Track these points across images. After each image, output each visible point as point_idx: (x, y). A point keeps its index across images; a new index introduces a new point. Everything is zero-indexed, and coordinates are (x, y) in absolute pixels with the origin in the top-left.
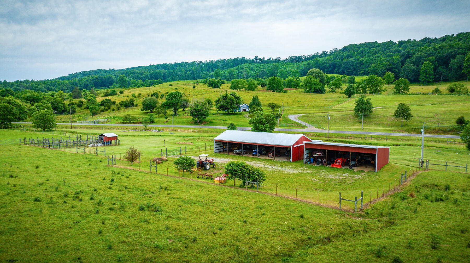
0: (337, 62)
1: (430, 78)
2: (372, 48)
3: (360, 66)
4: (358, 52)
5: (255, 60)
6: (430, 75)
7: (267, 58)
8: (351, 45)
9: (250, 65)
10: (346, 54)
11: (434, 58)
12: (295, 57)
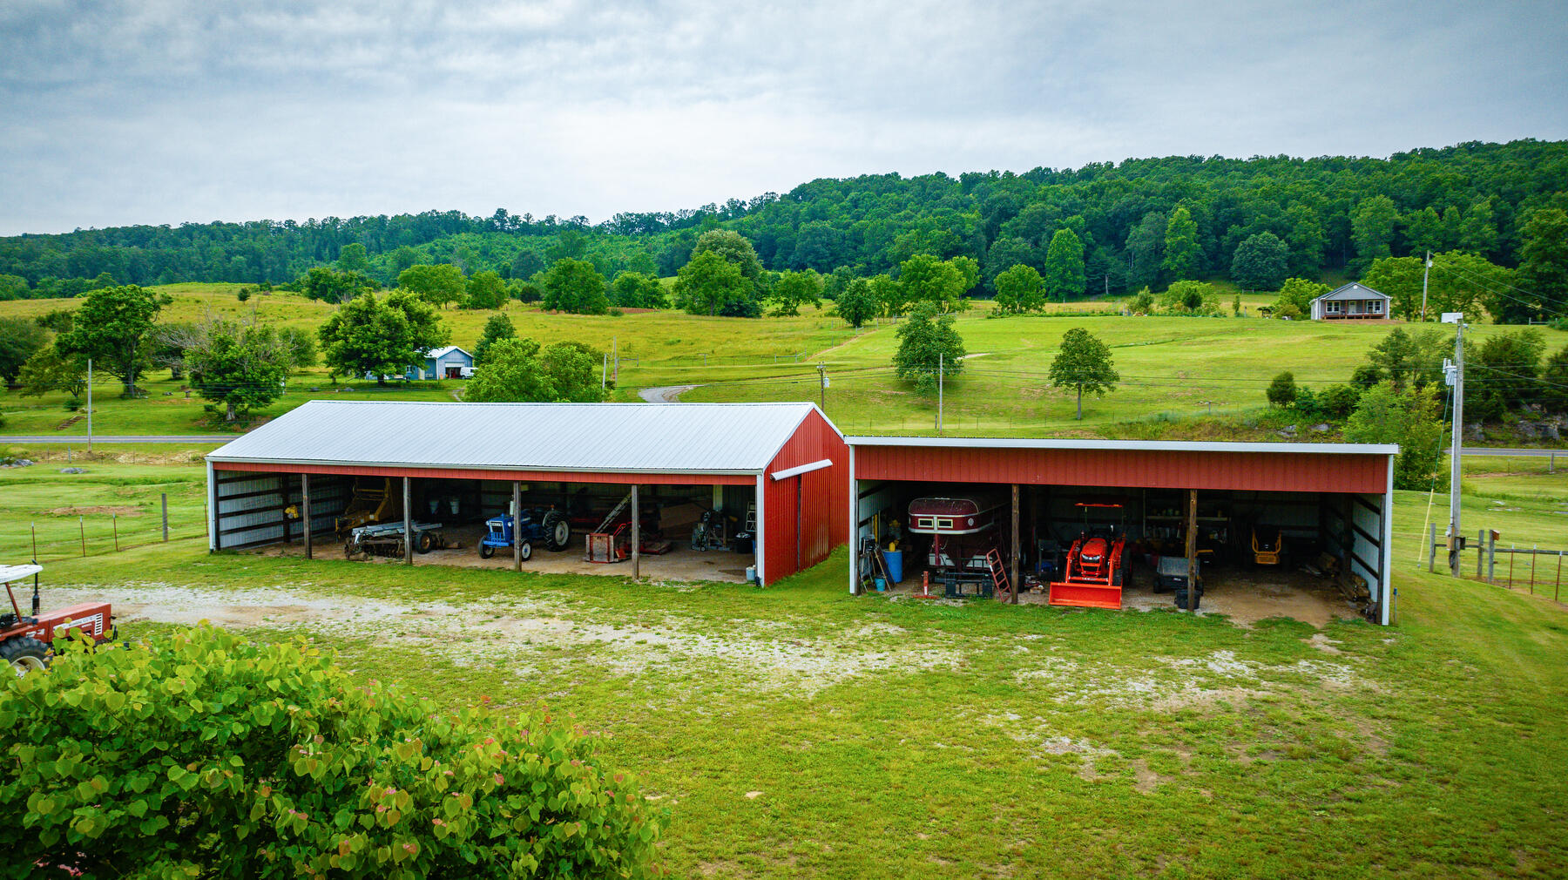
0: (781, 233)
1: (1075, 282)
2: (885, 191)
3: (855, 248)
4: (843, 203)
5: (498, 224)
6: (1075, 272)
7: (538, 216)
8: (818, 182)
9: (479, 241)
10: (805, 206)
11: (1082, 221)
12: (638, 216)
